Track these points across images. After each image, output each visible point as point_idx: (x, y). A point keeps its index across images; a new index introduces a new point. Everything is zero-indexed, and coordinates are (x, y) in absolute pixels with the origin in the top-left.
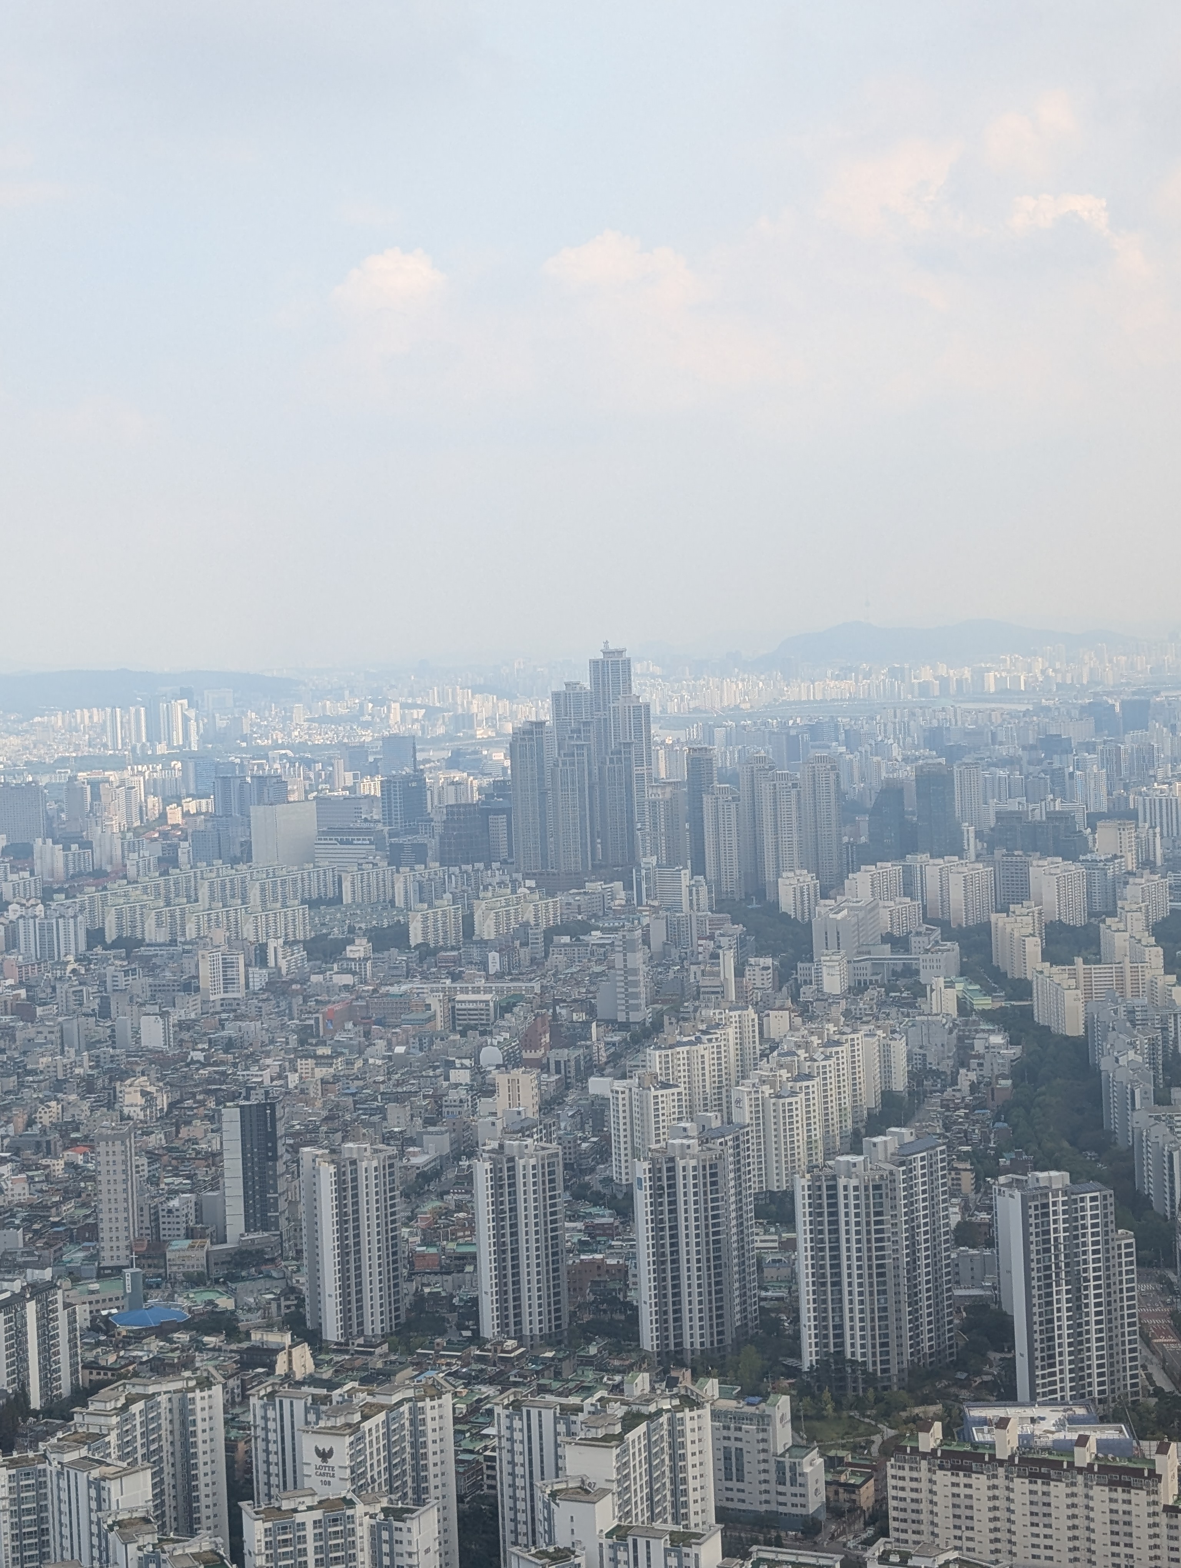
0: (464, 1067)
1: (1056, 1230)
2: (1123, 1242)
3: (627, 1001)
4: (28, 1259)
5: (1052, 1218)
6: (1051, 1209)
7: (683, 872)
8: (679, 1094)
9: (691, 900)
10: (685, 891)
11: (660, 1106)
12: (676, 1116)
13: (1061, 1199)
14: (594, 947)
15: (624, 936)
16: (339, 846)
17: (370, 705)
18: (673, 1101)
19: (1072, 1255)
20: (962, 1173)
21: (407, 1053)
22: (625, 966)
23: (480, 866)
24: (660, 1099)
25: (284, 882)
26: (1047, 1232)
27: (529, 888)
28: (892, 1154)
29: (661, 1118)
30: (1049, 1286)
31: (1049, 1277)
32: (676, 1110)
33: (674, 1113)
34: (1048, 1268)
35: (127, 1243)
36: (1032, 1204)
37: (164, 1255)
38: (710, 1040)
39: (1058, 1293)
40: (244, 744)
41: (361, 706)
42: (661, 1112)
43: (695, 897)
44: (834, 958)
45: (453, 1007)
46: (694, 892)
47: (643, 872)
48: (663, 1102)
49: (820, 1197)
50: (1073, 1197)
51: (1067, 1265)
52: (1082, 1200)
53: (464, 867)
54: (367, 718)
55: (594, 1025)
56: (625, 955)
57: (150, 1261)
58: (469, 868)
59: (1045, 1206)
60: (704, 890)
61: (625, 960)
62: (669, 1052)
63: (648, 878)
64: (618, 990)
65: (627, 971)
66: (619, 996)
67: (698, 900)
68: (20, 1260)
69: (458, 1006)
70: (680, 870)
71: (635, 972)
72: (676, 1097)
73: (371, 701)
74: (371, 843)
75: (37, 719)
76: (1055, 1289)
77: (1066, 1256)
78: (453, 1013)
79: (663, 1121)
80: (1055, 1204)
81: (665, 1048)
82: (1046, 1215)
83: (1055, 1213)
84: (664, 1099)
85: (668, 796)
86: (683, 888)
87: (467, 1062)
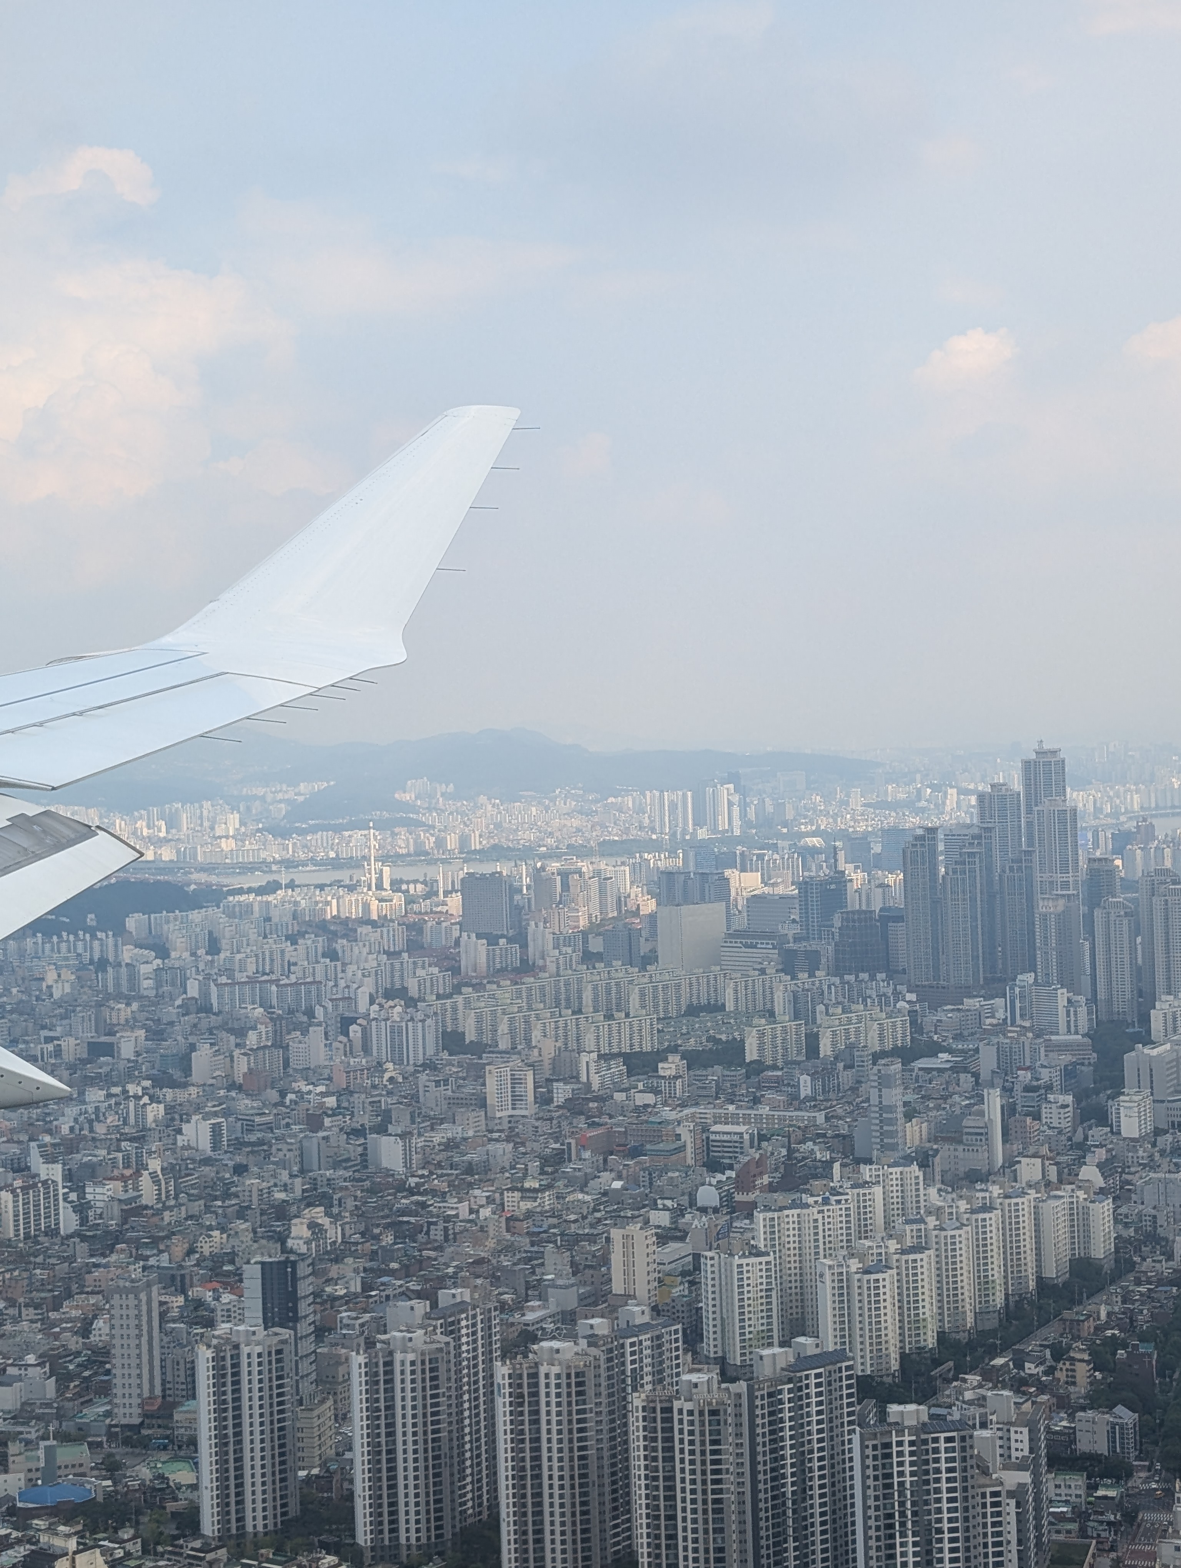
0: (665, 1208)
1: (901, 1474)
2: (988, 1490)
3: (882, 1140)
4: (47, 1411)
5: (895, 1460)
6: (895, 1449)
7: (1059, 991)
8: (767, 1263)
9: (1069, 1022)
10: (1062, 1012)
11: (745, 1275)
12: (764, 1287)
13: (907, 1438)
14: (921, 1073)
15: (879, 1071)
16: (743, 949)
17: (929, 790)
18: (761, 1270)
19: (921, 1503)
20: (1077, 1363)
21: (624, 1188)
22: (881, 1102)
23: (864, 976)
24: (745, 1269)
25: (665, 988)
26: (890, 1476)
27: (909, 1002)
28: (783, 1369)
29: (746, 1289)
30: (892, 1536)
31: (891, 1526)
32: (764, 1280)
33: (761, 1284)
34: (891, 1516)
35: (139, 1401)
36: (870, 1443)
37: (171, 1416)
38: (839, 1202)
39: (902, 1545)
40: (785, 830)
41: (919, 791)
42: (746, 1282)
43: (1072, 1018)
44: (1136, 1098)
45: (708, 1138)
46: (1072, 1013)
47: (1017, 990)
48: (748, 1271)
49: (654, 1420)
50: (923, 1436)
51: (915, 1514)
52: (936, 1440)
53: (847, 977)
54: (923, 804)
55: (837, 1166)
56: (880, 1090)
57: (160, 1422)
58: (851, 978)
59: (888, 1445)
60: (1083, 1011)
61: (880, 1096)
62: (776, 1215)
63: (1022, 997)
64: (873, 1128)
65: (882, 1108)
66: (874, 1134)
67: (1076, 1021)
68: (38, 1411)
69: (712, 1137)
70: (1056, 989)
71: (891, 1109)
72: (764, 1267)
73: (928, 786)
74: (774, 948)
75: (611, 800)
76: (898, 1540)
77: (913, 1504)
78: (708, 1144)
79: (749, 1292)
80: (900, 1444)
81: (775, 1210)
82: (889, 1456)
83: (900, 1454)
84: (750, 1268)
85: (1060, 908)
86: (1060, 1008)
87: (669, 1203)
